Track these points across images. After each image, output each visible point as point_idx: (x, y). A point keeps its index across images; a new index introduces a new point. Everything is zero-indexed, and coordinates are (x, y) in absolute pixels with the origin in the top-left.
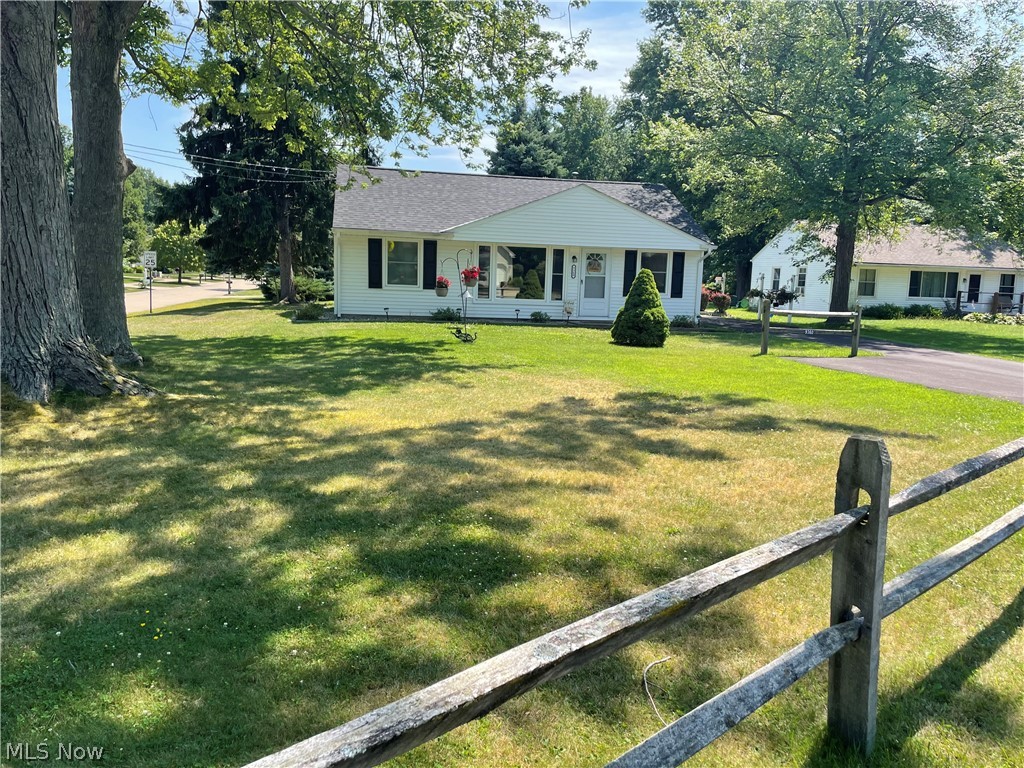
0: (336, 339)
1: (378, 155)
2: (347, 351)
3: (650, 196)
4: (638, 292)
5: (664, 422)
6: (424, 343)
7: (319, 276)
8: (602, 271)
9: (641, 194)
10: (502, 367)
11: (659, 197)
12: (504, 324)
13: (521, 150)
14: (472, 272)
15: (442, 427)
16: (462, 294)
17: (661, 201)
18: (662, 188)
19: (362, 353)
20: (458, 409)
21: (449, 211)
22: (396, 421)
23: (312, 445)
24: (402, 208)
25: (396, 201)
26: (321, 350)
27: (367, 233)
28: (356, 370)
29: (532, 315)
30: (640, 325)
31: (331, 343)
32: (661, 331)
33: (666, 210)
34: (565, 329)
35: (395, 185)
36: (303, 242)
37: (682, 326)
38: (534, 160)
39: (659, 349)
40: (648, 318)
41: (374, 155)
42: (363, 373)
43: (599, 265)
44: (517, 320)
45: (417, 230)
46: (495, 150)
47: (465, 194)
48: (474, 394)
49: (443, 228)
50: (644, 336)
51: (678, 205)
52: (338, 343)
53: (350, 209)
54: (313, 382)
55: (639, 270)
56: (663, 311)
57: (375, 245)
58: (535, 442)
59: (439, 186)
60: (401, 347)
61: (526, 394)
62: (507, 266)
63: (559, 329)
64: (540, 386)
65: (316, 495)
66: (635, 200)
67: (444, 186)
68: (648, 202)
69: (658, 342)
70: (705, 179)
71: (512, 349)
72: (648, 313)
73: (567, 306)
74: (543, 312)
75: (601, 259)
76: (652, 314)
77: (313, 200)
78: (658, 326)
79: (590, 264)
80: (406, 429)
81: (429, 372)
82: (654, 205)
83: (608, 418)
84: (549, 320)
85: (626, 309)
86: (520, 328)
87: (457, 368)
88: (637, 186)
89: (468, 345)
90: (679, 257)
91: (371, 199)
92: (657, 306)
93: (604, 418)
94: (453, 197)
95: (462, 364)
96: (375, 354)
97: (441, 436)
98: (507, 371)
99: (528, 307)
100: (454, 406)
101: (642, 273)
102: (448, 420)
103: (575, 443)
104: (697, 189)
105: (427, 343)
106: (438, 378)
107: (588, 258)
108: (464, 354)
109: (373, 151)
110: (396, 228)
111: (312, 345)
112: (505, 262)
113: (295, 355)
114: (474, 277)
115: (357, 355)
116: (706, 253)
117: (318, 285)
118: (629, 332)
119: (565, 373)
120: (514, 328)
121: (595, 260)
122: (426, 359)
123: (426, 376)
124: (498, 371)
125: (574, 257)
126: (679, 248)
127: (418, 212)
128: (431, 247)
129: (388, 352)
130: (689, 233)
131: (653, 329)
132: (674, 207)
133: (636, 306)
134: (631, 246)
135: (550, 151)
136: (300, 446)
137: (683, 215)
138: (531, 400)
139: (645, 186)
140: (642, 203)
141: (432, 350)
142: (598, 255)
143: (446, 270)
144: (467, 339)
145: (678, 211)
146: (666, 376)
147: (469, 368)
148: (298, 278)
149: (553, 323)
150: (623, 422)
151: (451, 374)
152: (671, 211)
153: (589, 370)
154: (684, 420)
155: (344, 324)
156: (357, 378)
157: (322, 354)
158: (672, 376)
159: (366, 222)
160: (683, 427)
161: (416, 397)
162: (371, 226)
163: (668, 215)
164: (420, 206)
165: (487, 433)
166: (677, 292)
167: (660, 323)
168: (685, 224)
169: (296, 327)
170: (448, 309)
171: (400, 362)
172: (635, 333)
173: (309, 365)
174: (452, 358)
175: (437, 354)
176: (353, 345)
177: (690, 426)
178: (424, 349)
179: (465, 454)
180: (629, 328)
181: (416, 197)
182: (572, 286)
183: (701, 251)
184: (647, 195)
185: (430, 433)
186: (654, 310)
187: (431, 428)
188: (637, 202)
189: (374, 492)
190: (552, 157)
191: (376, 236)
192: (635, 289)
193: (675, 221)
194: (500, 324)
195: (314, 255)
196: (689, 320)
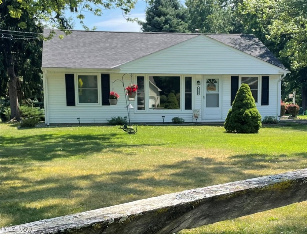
0: (46, 135)
1: (70, 24)
2: (53, 141)
3: (245, 42)
4: (240, 98)
5: (263, 167)
6: (103, 135)
7: (36, 105)
8: (217, 90)
9: (239, 41)
10: (154, 145)
11: (251, 42)
12: (155, 125)
13: (162, 20)
14: (133, 88)
15: (115, 173)
16: (127, 106)
17: (253, 45)
18: (253, 37)
19: (63, 141)
20: (126, 165)
21: (116, 55)
22: (84, 171)
23: (28, 184)
24: (86, 54)
25: (82, 51)
26: (37, 141)
27: (64, 70)
28: (58, 149)
29: (173, 119)
30: (243, 120)
31: (43, 137)
32: (257, 123)
33: (256, 50)
34: (195, 127)
35: (81, 40)
36: (24, 81)
37: (270, 123)
38: (171, 26)
39: (255, 134)
40: (248, 115)
41: (67, 24)
42: (63, 150)
43: (215, 86)
44: (164, 123)
45: (96, 67)
46: (145, 21)
47: (127, 45)
48: (136, 158)
49: (113, 65)
50: (245, 127)
51: (263, 47)
52: (47, 137)
53: (53, 55)
54: (30, 155)
55: (240, 85)
56: (257, 110)
57: (69, 79)
58: (178, 179)
59: (110, 40)
60: (89, 137)
61: (171, 157)
62: (156, 97)
63: (191, 127)
64: (180, 153)
65: (30, 209)
66: (236, 44)
67: (113, 40)
68: (244, 45)
69: (254, 129)
70: (280, 32)
71: (160, 137)
72: (247, 111)
73: (195, 113)
74: (180, 117)
75: (216, 82)
76: (250, 112)
77: (29, 54)
78: (255, 120)
79: (208, 86)
80: (91, 175)
81: (106, 148)
82: (248, 48)
83: (225, 166)
84: (184, 122)
85: (233, 110)
86: (165, 127)
87: (126, 145)
88: (237, 36)
89: (132, 135)
90: (266, 80)
91: (66, 49)
92: (253, 107)
93: (222, 166)
94: (119, 46)
95: (128, 144)
96: (71, 141)
97: (115, 178)
98: (157, 147)
99: (170, 114)
100: (123, 164)
101: (243, 86)
102: (119, 170)
103: (203, 178)
104: (275, 38)
105: (106, 135)
106: (112, 151)
107: (208, 82)
108: (130, 139)
109: (66, 22)
110: (83, 66)
111: (31, 139)
112: (154, 95)
113: (19, 144)
114: (134, 91)
115: (60, 142)
116: (282, 76)
117: (35, 111)
118: (236, 124)
119: (195, 147)
120: (162, 127)
121: (212, 83)
122: (105, 143)
123: (105, 150)
124: (152, 146)
125: (198, 82)
126: (265, 73)
127: (96, 56)
128: (106, 78)
129: (80, 140)
130: (271, 63)
131: (251, 122)
132: (261, 48)
133: (239, 107)
134: (235, 73)
135: (180, 20)
136: (19, 185)
137: (267, 53)
138: (174, 159)
139: (242, 36)
140: (240, 46)
141: (109, 139)
142: (213, 80)
143: (116, 88)
144: (131, 132)
145: (263, 51)
146: (261, 146)
147: (133, 146)
148: (22, 107)
149: (186, 124)
150: (234, 168)
151: (121, 149)
152: (259, 51)
153: (211, 145)
154: (275, 165)
155: (51, 128)
156: (59, 153)
157: (37, 143)
158: (265, 146)
159: (63, 63)
160: (275, 169)
161: (98, 160)
162: (67, 66)
163: (257, 53)
164: (97, 53)
165: (146, 176)
166: (265, 102)
167: (255, 118)
168: (268, 58)
169: (21, 131)
170: (119, 118)
171: (88, 145)
172: (240, 125)
173: (28, 147)
174: (122, 142)
175: (112, 140)
176: (57, 138)
177: (279, 168)
178: (104, 138)
179: (131, 186)
180: (236, 122)
181: (95, 47)
182: (198, 101)
183: (279, 75)
184: (243, 42)
185: (107, 176)
186: (251, 110)
187: (107, 174)
188: (237, 46)
189: (70, 206)
190: (181, 25)
191: (70, 72)
192: (239, 97)
193: (262, 56)
194: (153, 126)
195: (31, 90)
196: (274, 119)
